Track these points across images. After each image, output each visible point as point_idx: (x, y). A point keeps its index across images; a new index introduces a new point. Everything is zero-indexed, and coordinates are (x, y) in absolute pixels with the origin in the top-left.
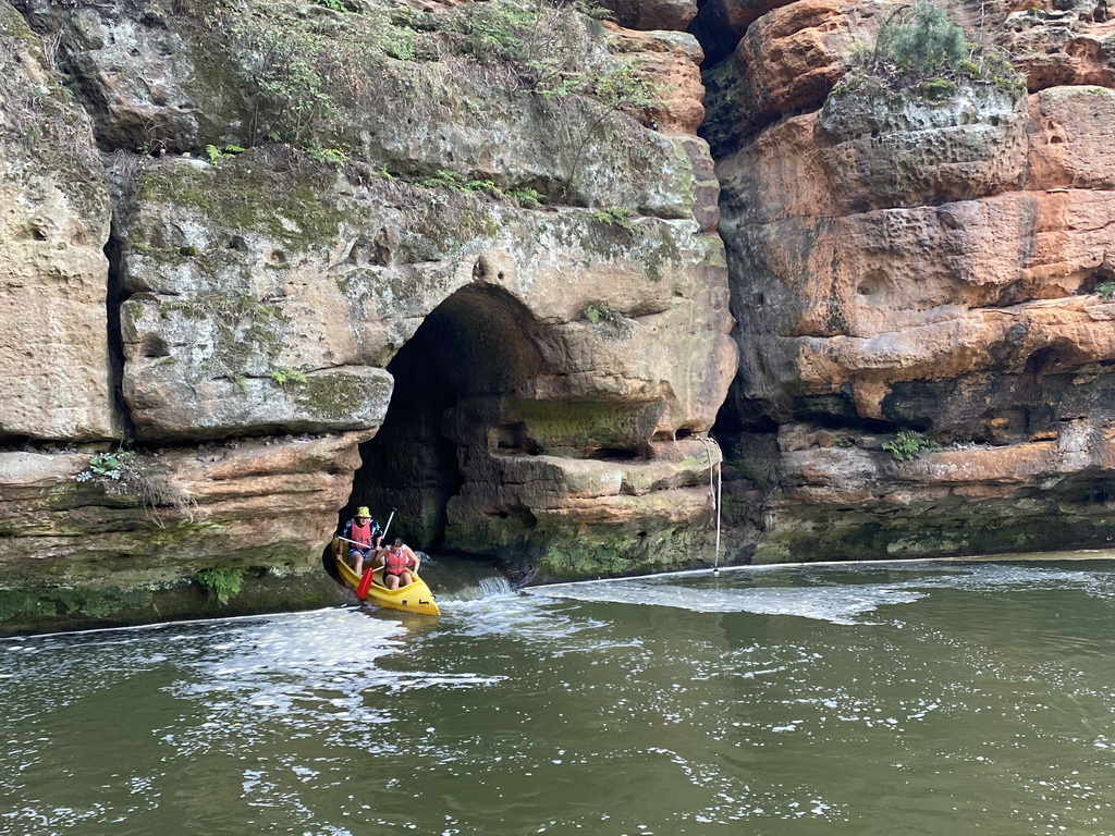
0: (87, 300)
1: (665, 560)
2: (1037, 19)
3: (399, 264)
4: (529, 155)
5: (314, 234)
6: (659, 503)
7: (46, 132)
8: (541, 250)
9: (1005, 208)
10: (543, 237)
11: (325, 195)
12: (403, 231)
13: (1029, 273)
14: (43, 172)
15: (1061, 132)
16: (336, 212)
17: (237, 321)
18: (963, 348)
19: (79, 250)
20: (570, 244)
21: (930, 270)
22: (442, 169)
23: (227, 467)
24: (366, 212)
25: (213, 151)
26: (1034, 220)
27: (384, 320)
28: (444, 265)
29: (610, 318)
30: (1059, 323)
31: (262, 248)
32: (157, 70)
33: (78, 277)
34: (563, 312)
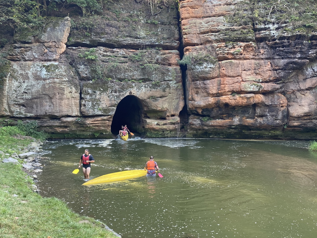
0: (77, 100)
1: (169, 136)
2: (221, 50)
3: (118, 93)
4: (140, 75)
5: (105, 90)
6: (165, 127)
7: (72, 80)
8: (141, 89)
9: (214, 81)
10: (142, 87)
11: (107, 85)
12: (118, 89)
13: (220, 92)
14: (72, 85)
15: (224, 68)
16: (108, 87)
17: (94, 102)
18: (209, 104)
19: (76, 94)
20: (147, 88)
21: (204, 91)
22: (126, 79)
23: (93, 120)
24: (113, 87)
25: (93, 80)
26: (220, 83)
27: (115, 101)
28: (124, 92)
29: (154, 98)
30: (225, 100)
31: (98, 92)
32: (86, 71)
33: (75, 97)
34: (145, 98)
